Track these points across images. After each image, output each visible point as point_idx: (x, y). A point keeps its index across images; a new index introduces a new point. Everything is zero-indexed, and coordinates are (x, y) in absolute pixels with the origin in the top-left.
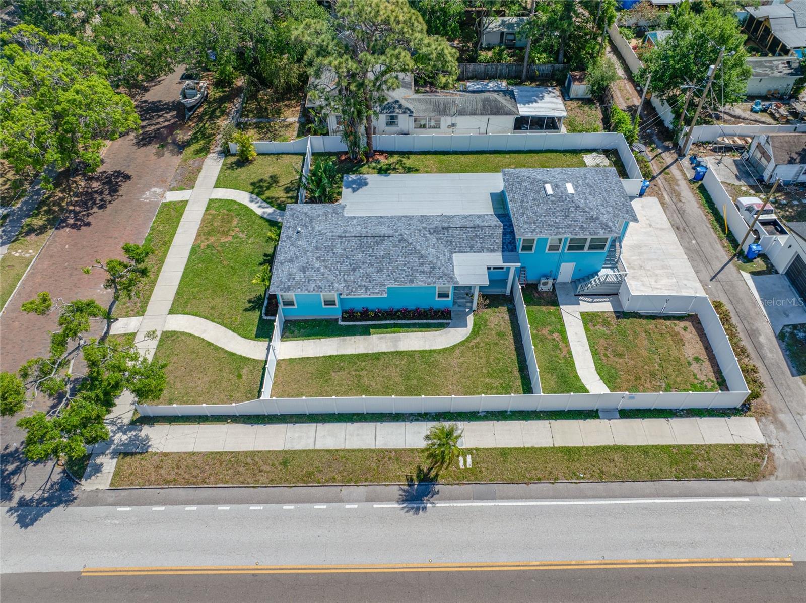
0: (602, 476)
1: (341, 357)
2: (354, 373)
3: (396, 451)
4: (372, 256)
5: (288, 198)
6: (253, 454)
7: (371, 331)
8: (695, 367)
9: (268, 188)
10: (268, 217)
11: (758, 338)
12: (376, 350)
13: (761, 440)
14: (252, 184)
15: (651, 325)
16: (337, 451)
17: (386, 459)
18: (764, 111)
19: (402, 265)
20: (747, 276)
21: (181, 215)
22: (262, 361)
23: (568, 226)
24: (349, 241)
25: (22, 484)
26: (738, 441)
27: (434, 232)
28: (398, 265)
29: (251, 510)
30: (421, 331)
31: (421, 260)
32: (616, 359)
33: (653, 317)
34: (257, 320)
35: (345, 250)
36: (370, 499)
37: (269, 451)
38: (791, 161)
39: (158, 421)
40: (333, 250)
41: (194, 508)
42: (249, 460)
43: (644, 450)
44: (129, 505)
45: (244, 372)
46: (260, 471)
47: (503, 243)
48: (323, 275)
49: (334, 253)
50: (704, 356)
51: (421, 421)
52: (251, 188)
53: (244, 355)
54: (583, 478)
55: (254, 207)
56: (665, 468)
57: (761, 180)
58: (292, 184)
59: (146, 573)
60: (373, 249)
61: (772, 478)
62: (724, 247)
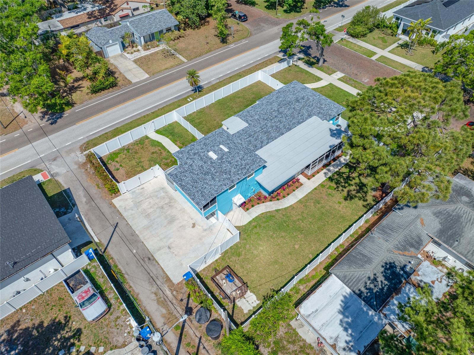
11: (87, 200)
36: (210, 82)
62: (112, 258)
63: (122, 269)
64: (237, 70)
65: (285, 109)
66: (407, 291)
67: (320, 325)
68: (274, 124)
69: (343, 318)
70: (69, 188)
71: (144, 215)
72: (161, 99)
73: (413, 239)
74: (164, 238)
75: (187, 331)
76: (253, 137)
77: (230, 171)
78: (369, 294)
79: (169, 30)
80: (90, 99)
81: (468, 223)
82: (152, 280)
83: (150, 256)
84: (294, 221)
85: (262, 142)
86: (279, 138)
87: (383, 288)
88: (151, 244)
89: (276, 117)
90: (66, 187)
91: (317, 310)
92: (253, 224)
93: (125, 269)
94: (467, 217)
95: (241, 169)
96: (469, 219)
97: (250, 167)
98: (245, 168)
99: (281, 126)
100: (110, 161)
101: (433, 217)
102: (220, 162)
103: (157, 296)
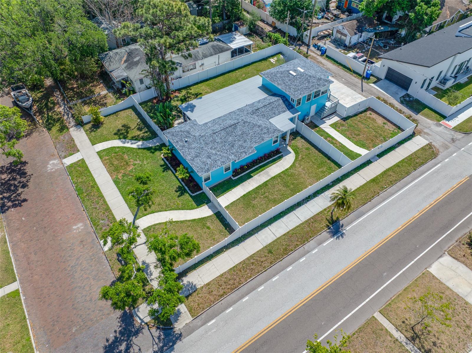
0: (392, 183)
1: (249, 193)
2: (262, 196)
3: (312, 218)
4: (237, 136)
5: (144, 133)
6: (252, 257)
7: (252, 175)
8: (386, 126)
9: (127, 133)
10: (142, 147)
12: (262, 182)
13: (427, 142)
14: (115, 134)
15: (358, 118)
16: (288, 232)
17: (311, 223)
18: (323, 17)
19: (253, 134)
20: (372, 85)
21: (87, 167)
22: (212, 215)
23: (313, 86)
24: (220, 133)
25: (140, 349)
26: (422, 146)
27: (253, 113)
28: (251, 135)
29: (275, 281)
30: (274, 164)
31: (260, 128)
32: (358, 137)
33: (356, 115)
34: (190, 198)
35: (221, 139)
36: (320, 243)
37: (258, 251)
38: (356, 34)
39: (187, 272)
40: (215, 141)
41: (247, 298)
42: (252, 261)
43: (397, 165)
44: (213, 319)
45: (208, 224)
46: (262, 262)
47: (286, 106)
48: (220, 155)
49: (217, 143)
50: (386, 121)
51: (310, 200)
52: (116, 136)
53: (200, 217)
54: (387, 187)
55: (128, 145)
56: (409, 168)
57: (345, 46)
58: (139, 125)
59: (254, 340)
60: (235, 132)
61: (440, 153)
62: (355, 77)
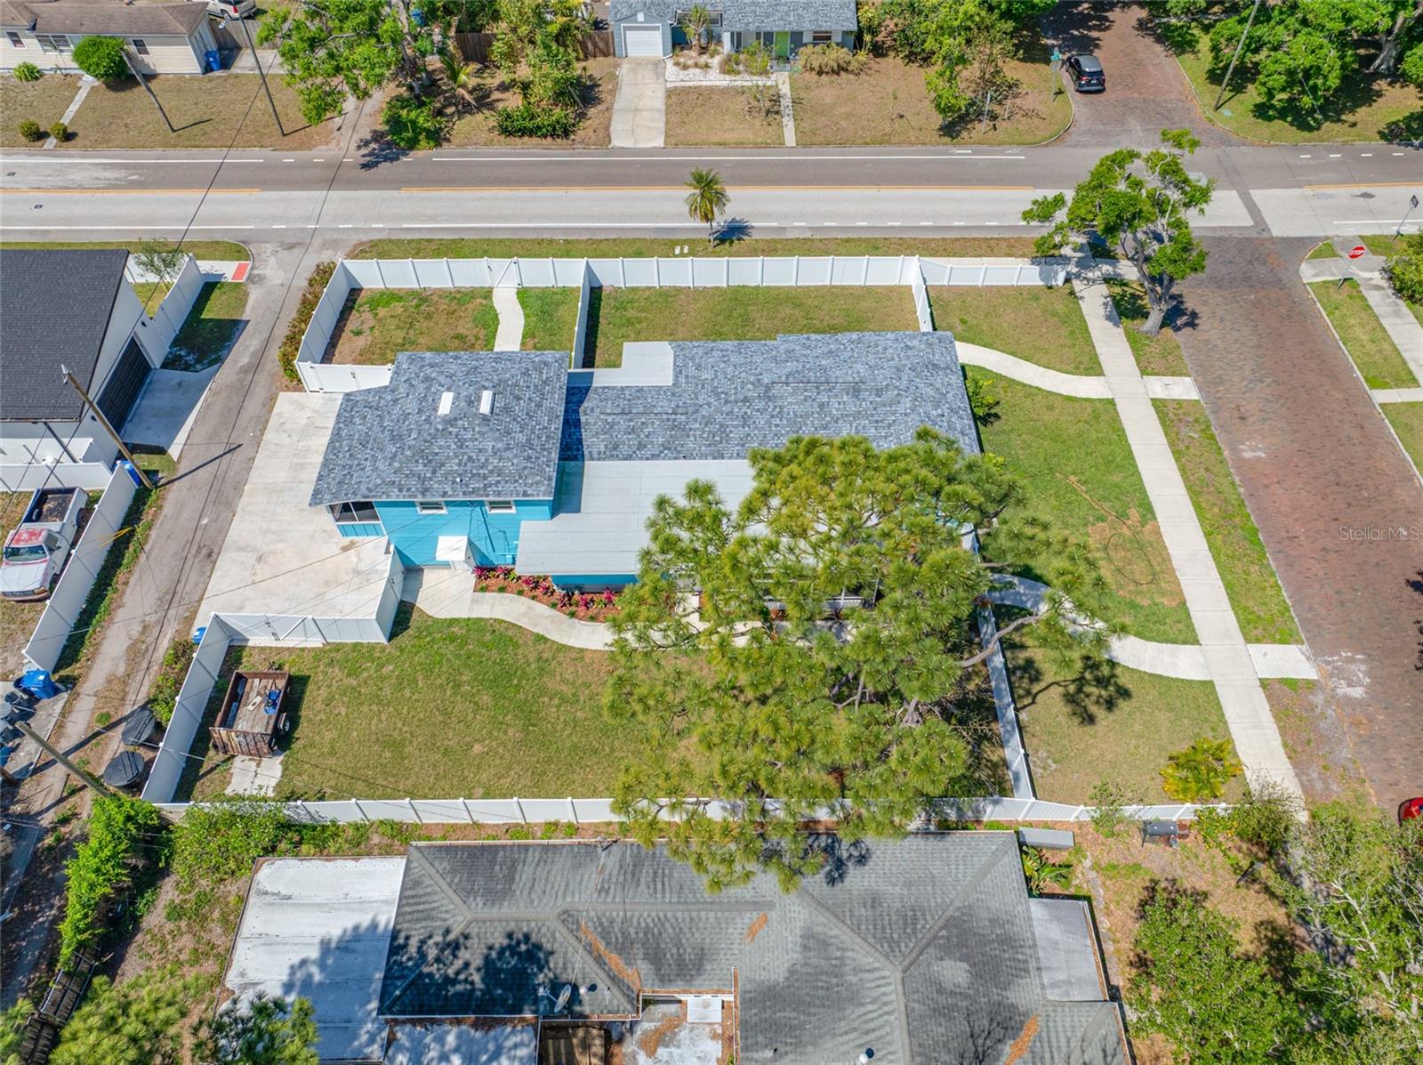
8: (366, 326)
11: (248, 363)
20: (174, 451)
50: (346, 334)
58: (1028, 693)
62: (160, 507)
63: (150, 542)
64: (893, 227)
65: (792, 394)
66: (509, 1043)
67: (259, 929)
68: (719, 418)
69: (314, 962)
70: (248, 322)
71: (295, 461)
72: (621, 218)
73: (679, 945)
74: (274, 533)
75: (110, 738)
76: (631, 420)
77: (443, 465)
78: (410, 963)
79: (822, 38)
80: (490, 143)
81: (855, 1035)
82: (169, 598)
83: (216, 551)
84: (543, 691)
85: (641, 446)
86: (698, 462)
87: (454, 982)
88: (242, 528)
89: (746, 400)
90: (244, 318)
91: (290, 898)
92: (456, 630)
93: (155, 543)
94: (871, 1016)
95: (473, 475)
96: (871, 1025)
97: (498, 482)
98: (485, 478)
99: (736, 434)
100: (366, 307)
101: (793, 938)
102: (440, 427)
103: (143, 633)
